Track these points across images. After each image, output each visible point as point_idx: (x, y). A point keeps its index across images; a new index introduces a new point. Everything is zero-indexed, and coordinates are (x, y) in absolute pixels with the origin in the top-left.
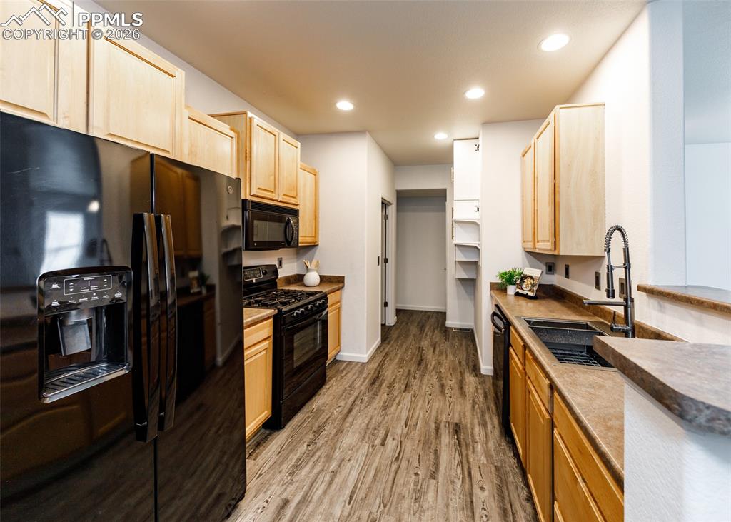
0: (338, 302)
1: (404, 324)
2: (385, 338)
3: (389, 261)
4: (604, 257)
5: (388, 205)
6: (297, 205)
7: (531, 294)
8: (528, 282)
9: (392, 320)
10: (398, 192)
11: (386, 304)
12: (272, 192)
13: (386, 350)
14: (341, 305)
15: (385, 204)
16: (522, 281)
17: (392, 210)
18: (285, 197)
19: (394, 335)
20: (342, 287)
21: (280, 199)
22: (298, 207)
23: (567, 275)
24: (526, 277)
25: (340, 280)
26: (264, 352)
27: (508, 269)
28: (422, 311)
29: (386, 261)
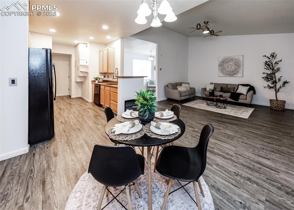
4: (114, 73)
7: (102, 81)
8: (101, 79)
16: (99, 79)
23: (108, 77)
24: (100, 78)
27: (96, 77)
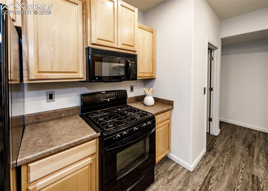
0: (168, 119)
1: (228, 137)
2: (210, 148)
3: (214, 89)
5: (214, 50)
6: (135, 51)
9: (216, 131)
10: (223, 40)
11: (210, 120)
12: (112, 42)
13: (212, 163)
14: (170, 121)
15: (211, 49)
17: (217, 54)
18: (123, 46)
19: (219, 147)
20: (172, 109)
21: (119, 47)
22: (136, 53)
25: (170, 104)
26: (87, 167)
28: (245, 128)
29: (211, 89)
